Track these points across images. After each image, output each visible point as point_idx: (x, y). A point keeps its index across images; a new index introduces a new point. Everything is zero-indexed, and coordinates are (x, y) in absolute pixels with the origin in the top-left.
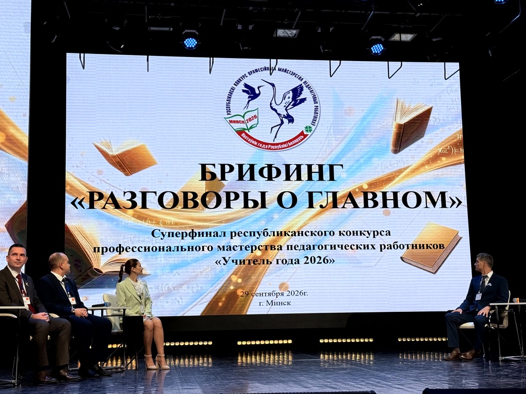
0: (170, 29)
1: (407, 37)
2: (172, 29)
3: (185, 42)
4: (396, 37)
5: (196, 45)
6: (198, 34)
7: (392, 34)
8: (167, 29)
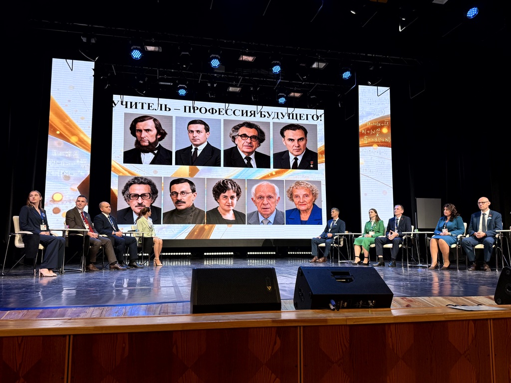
0: (171, 84)
1: (297, 95)
3: (179, 91)
4: (292, 94)
5: (185, 93)
6: (186, 87)
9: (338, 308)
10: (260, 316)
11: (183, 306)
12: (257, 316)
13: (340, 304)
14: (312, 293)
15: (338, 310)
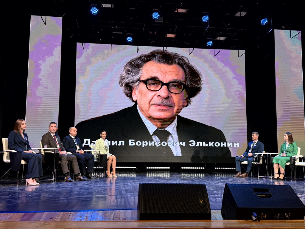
0: (121, 33)
1: (223, 39)
3: (127, 39)
4: (218, 38)
5: (132, 40)
6: (133, 35)
9: (259, 219)
11: (132, 213)
13: (261, 215)
14: (237, 206)
15: (259, 221)
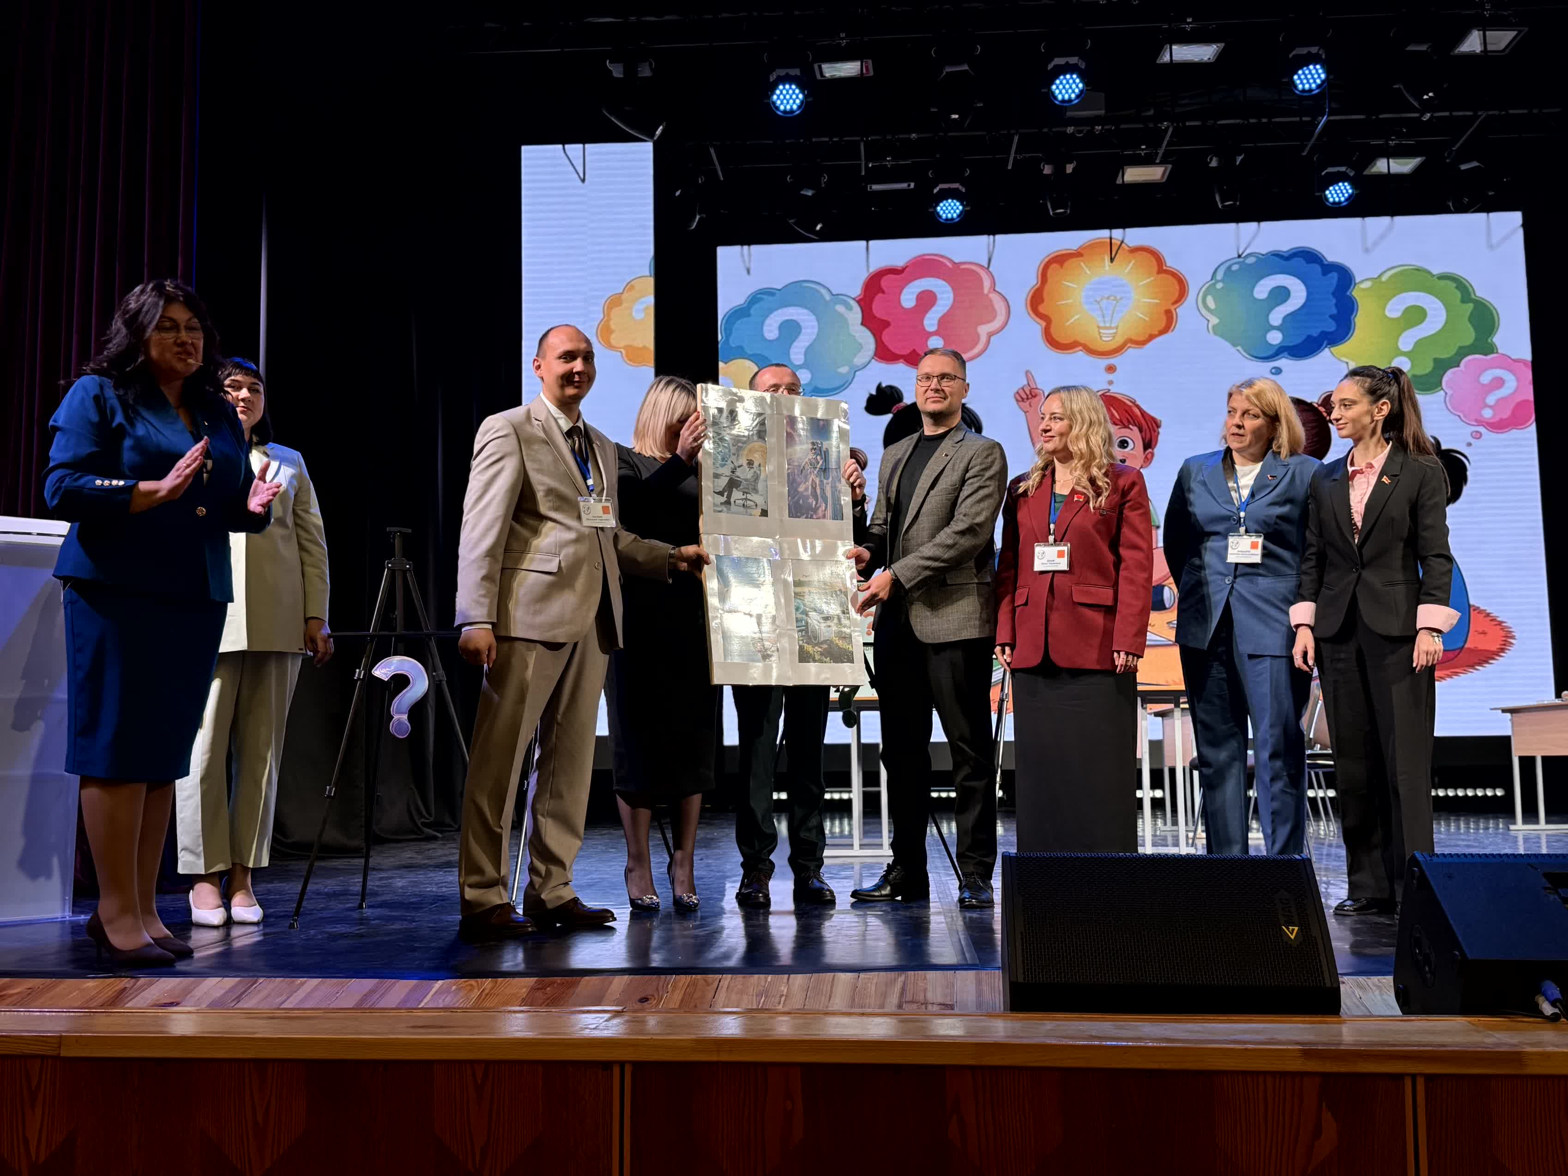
0: (909, 185)
1: (1402, 166)
2: (912, 185)
3: (939, 208)
4: (1381, 166)
5: (961, 212)
6: (964, 190)
7: (1371, 160)
8: (904, 186)
10: (1257, 1032)
11: (979, 982)
12: (1245, 1032)
14: (1462, 952)
